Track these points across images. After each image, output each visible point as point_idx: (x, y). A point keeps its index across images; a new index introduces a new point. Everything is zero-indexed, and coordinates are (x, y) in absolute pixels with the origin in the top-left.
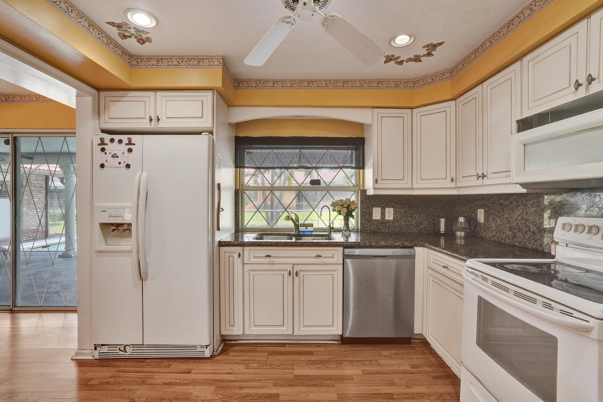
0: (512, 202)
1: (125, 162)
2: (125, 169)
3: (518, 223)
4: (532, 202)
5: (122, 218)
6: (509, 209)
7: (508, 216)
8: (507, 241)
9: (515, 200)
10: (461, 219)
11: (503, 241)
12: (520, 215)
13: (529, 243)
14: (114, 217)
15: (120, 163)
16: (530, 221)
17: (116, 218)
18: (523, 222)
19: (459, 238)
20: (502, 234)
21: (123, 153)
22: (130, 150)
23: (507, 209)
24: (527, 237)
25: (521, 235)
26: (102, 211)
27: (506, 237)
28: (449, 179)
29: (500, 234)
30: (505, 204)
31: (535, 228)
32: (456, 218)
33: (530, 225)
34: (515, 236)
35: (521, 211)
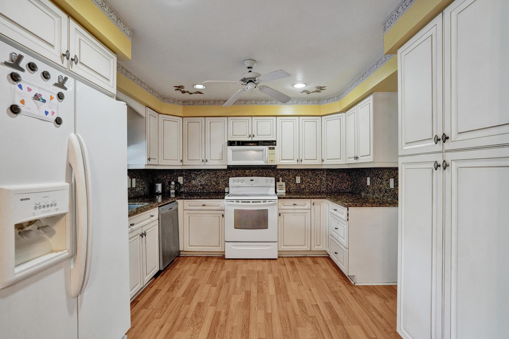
0: (202, 173)
1: (53, 113)
2: (53, 125)
3: (206, 182)
4: (213, 173)
5: (56, 207)
6: (200, 176)
7: (200, 179)
8: (200, 191)
9: (204, 172)
10: (173, 183)
11: (197, 191)
12: (207, 178)
13: (212, 190)
14: (44, 207)
15: (47, 113)
16: (212, 180)
17: (46, 209)
18: (209, 181)
19: (172, 194)
20: (196, 188)
21: (52, 98)
22: (60, 96)
23: (199, 176)
24: (211, 187)
25: (208, 187)
26: (21, 200)
27: (198, 189)
28: (179, 161)
29: (195, 188)
30: (198, 174)
31: (214, 183)
32: (170, 183)
33: (212, 182)
34: (204, 188)
35: (207, 176)
